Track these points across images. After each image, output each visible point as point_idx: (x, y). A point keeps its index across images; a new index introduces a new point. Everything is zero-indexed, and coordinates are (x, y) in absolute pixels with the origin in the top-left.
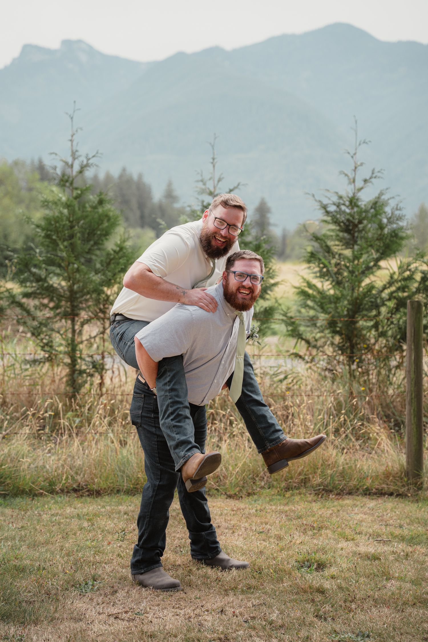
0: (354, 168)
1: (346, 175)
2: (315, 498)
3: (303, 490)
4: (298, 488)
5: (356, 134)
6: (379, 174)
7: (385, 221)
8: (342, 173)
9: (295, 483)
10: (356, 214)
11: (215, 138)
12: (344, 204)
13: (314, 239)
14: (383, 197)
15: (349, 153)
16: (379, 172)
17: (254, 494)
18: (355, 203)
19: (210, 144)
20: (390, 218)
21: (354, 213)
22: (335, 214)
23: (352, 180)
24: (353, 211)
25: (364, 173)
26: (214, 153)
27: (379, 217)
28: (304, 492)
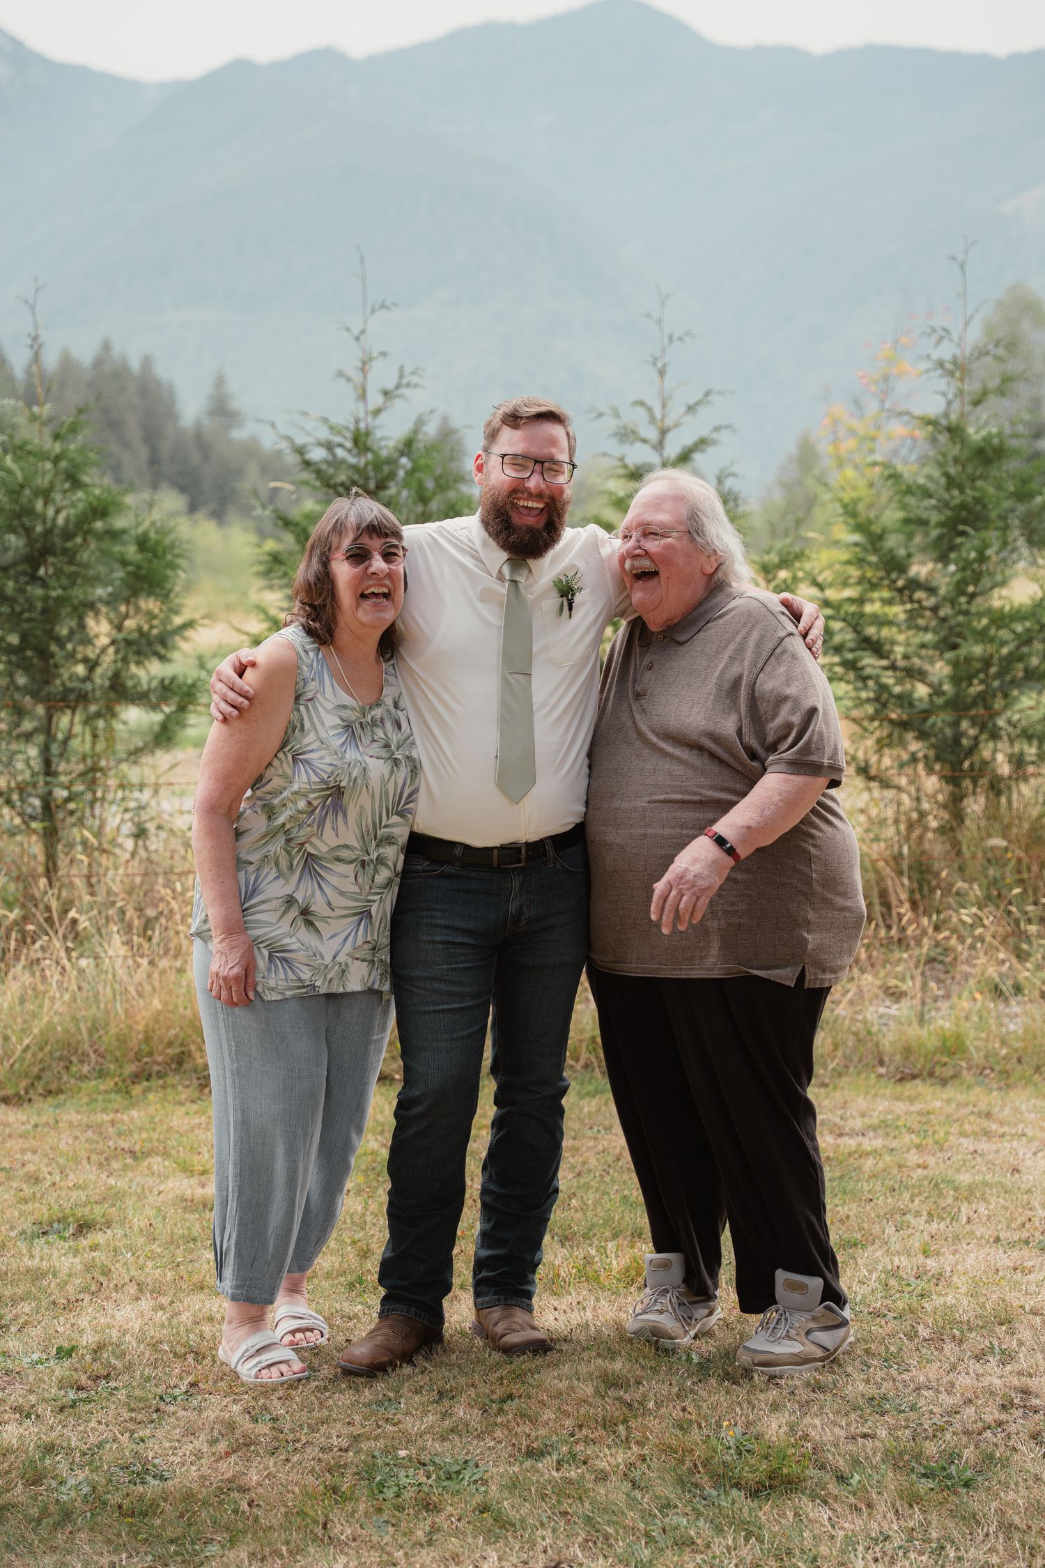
0: (359, 364)
1: (349, 380)
2: (196, 1094)
3: (174, 1079)
4: (160, 1075)
5: (364, 287)
6: (415, 379)
7: (430, 485)
8: (340, 374)
9: (159, 1064)
10: (370, 468)
11: (37, 290)
12: (341, 445)
13: (280, 523)
14: (424, 429)
15: (348, 329)
16: (413, 373)
17: (60, 1091)
18: (365, 444)
19: (26, 302)
20: (440, 477)
21: (366, 465)
22: (324, 467)
23: (360, 392)
24: (363, 461)
25: (382, 376)
26: (36, 324)
27: (418, 475)
28: (175, 1082)
